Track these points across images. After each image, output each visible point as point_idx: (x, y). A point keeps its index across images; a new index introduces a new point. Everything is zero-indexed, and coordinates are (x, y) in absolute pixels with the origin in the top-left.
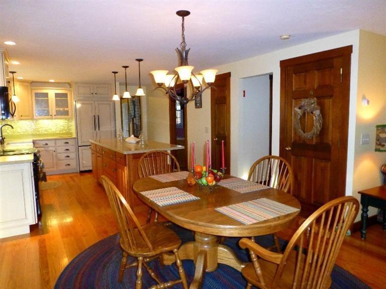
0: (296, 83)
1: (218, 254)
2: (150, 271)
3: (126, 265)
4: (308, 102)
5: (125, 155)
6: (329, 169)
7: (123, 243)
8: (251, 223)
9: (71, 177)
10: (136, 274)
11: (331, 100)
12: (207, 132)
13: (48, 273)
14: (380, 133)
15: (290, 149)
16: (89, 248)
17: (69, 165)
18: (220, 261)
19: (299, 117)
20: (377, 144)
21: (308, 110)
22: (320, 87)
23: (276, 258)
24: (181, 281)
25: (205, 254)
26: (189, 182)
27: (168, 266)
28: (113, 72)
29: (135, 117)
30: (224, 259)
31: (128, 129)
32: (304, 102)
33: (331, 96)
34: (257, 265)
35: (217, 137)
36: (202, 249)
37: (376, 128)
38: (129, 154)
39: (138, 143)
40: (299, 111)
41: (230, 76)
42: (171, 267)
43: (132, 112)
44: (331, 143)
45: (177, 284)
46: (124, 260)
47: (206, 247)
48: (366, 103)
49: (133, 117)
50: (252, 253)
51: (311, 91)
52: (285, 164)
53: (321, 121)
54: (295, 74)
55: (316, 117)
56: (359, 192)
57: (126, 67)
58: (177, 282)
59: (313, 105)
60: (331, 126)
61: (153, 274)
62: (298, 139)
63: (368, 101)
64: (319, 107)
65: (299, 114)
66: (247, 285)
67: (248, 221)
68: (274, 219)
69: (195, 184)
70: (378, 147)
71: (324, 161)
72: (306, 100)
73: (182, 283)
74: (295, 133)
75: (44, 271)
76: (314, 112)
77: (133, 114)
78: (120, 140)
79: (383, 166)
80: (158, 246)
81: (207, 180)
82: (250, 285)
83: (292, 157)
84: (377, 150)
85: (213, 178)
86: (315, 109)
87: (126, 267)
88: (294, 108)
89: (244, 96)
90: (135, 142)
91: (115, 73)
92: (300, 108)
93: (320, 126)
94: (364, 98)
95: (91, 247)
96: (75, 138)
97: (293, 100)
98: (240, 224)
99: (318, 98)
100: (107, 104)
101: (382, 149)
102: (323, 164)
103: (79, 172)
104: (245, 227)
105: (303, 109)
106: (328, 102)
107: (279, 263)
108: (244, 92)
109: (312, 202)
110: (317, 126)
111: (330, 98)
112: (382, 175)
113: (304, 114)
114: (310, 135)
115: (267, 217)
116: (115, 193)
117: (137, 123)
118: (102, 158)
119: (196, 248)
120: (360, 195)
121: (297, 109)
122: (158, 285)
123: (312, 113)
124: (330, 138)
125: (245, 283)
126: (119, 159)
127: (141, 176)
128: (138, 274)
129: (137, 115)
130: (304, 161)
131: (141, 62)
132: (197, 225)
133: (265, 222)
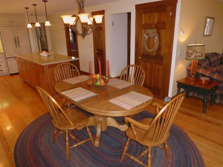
0: (145, 19)
1: (108, 121)
2: (71, 135)
3: (56, 134)
4: (152, 31)
5: (43, 66)
6: (162, 69)
7: (55, 123)
8: (130, 109)
9: (5, 79)
10: (65, 140)
11: (164, 30)
12: (91, 47)
13: (7, 144)
14: (189, 50)
15: (141, 58)
16: (29, 125)
17: (2, 71)
18: (108, 125)
19: (146, 40)
20: (187, 56)
21: (152, 36)
22: (158, 22)
23: (145, 127)
24: (90, 139)
25: (100, 122)
26: (89, 84)
27: (80, 130)
28: (25, 8)
29: (41, 36)
30: (111, 124)
31: (37, 44)
32: (149, 31)
33: (164, 28)
34: (134, 130)
35: (97, 50)
36: (99, 120)
37: (186, 47)
38: (46, 65)
39: (48, 56)
40: (147, 37)
41: (104, 12)
42: (81, 131)
43: (39, 33)
44: (163, 55)
45: (88, 141)
46: (55, 131)
47: (101, 119)
48: (183, 33)
49: (40, 36)
50: (132, 125)
51: (153, 25)
52: (141, 69)
53: (158, 43)
54: (144, 13)
55: (156, 40)
56: (177, 82)
57: (35, 5)
58: (88, 140)
59: (154, 33)
60: (163, 46)
61: (73, 137)
62: (145, 52)
63: (184, 32)
64: (158, 35)
65: (146, 38)
66: (128, 139)
67: (128, 108)
68: (141, 105)
69: (92, 84)
70: (187, 57)
71: (159, 65)
72: (151, 30)
73: (90, 140)
74: (144, 49)
75: (4, 143)
76: (155, 38)
77: (40, 35)
78: (36, 54)
79: (188, 66)
80: (76, 123)
81: (100, 83)
82: (129, 139)
83: (142, 62)
84: (186, 59)
85: (104, 82)
86: (155, 36)
87: (57, 135)
88: (144, 34)
89: (113, 25)
90: (47, 56)
91: (27, 8)
92: (147, 35)
93: (158, 46)
94: (182, 30)
95: (30, 124)
96: (3, 53)
97: (143, 30)
98: (125, 110)
99: (157, 29)
100: (23, 29)
101: (189, 58)
102: (158, 66)
103: (9, 74)
104: (127, 111)
105: (149, 35)
106: (162, 32)
107: (147, 130)
108: (113, 22)
109: (152, 87)
110: (156, 46)
111: (164, 29)
112: (187, 71)
113: (149, 38)
114: (152, 51)
115: (137, 104)
116: (49, 98)
117: (44, 41)
118: (26, 66)
119: (95, 120)
120: (177, 83)
121: (145, 35)
122: (78, 143)
123: (154, 38)
124: (163, 52)
125: (127, 138)
126: (39, 68)
127: (56, 80)
128: (66, 140)
129: (43, 36)
130: (148, 65)
131: (46, 3)
132: (101, 112)
133: (137, 107)
